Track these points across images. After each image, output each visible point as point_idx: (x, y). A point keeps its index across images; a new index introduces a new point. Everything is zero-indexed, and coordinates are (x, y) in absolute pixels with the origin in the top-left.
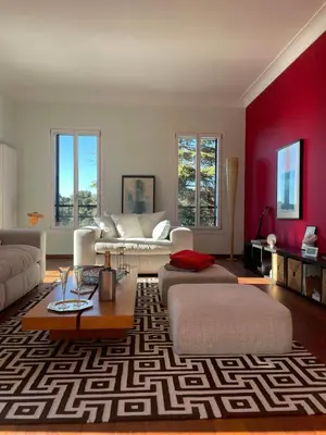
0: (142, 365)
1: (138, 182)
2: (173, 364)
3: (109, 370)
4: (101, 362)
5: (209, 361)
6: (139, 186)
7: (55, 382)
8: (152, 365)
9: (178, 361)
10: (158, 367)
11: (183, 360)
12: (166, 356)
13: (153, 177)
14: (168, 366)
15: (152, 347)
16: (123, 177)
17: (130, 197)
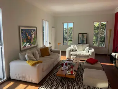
0: (76, 86)
1: (83, 35)
2: (82, 87)
3: (70, 85)
4: (69, 83)
5: (89, 87)
6: (83, 36)
7: (61, 86)
8: (78, 86)
9: (83, 86)
10: (79, 87)
11: (84, 86)
12: (81, 85)
13: (87, 34)
14: (81, 87)
15: (79, 82)
16: (79, 33)
17: (80, 38)
